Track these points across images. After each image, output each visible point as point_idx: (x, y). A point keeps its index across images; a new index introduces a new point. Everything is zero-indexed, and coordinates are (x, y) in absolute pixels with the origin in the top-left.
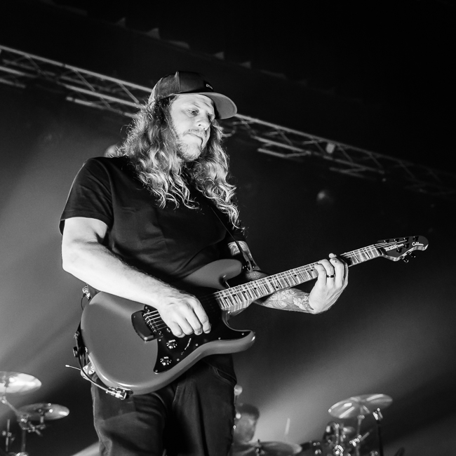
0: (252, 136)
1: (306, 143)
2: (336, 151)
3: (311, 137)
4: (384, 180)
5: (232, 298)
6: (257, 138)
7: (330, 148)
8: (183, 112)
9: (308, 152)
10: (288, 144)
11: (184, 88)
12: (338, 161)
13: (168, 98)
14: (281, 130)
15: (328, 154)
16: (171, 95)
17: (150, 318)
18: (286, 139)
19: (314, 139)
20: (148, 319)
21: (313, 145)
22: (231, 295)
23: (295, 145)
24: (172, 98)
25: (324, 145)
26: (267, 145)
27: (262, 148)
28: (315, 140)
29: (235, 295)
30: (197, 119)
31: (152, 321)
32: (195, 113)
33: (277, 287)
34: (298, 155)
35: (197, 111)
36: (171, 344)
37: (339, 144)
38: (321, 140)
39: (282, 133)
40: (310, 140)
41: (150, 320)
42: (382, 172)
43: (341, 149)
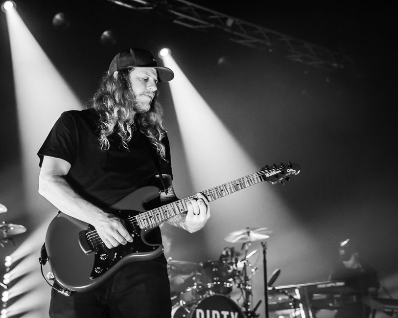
0: (169, 10)
1: (211, 17)
2: (234, 25)
3: (215, 12)
4: (270, 50)
5: (149, 220)
6: (172, 12)
7: (230, 22)
8: (139, 79)
9: (212, 25)
10: (197, 18)
11: (139, 62)
12: (235, 33)
13: (127, 69)
14: (192, 6)
15: (227, 27)
16: (130, 67)
17: (90, 236)
18: (195, 13)
19: (216, 15)
20: (89, 238)
21: (216, 19)
22: (148, 217)
23: (202, 19)
24: (130, 69)
25: (225, 20)
26: (180, 18)
27: (176, 19)
28: (218, 15)
29: (151, 217)
30: (148, 84)
31: (91, 239)
32: (146, 80)
33: (182, 210)
34: (203, 27)
35: (148, 79)
36: (104, 257)
37: (237, 20)
38: (223, 15)
39: (193, 9)
40: (214, 15)
41: (90, 238)
42: (269, 44)
43: (238, 23)
